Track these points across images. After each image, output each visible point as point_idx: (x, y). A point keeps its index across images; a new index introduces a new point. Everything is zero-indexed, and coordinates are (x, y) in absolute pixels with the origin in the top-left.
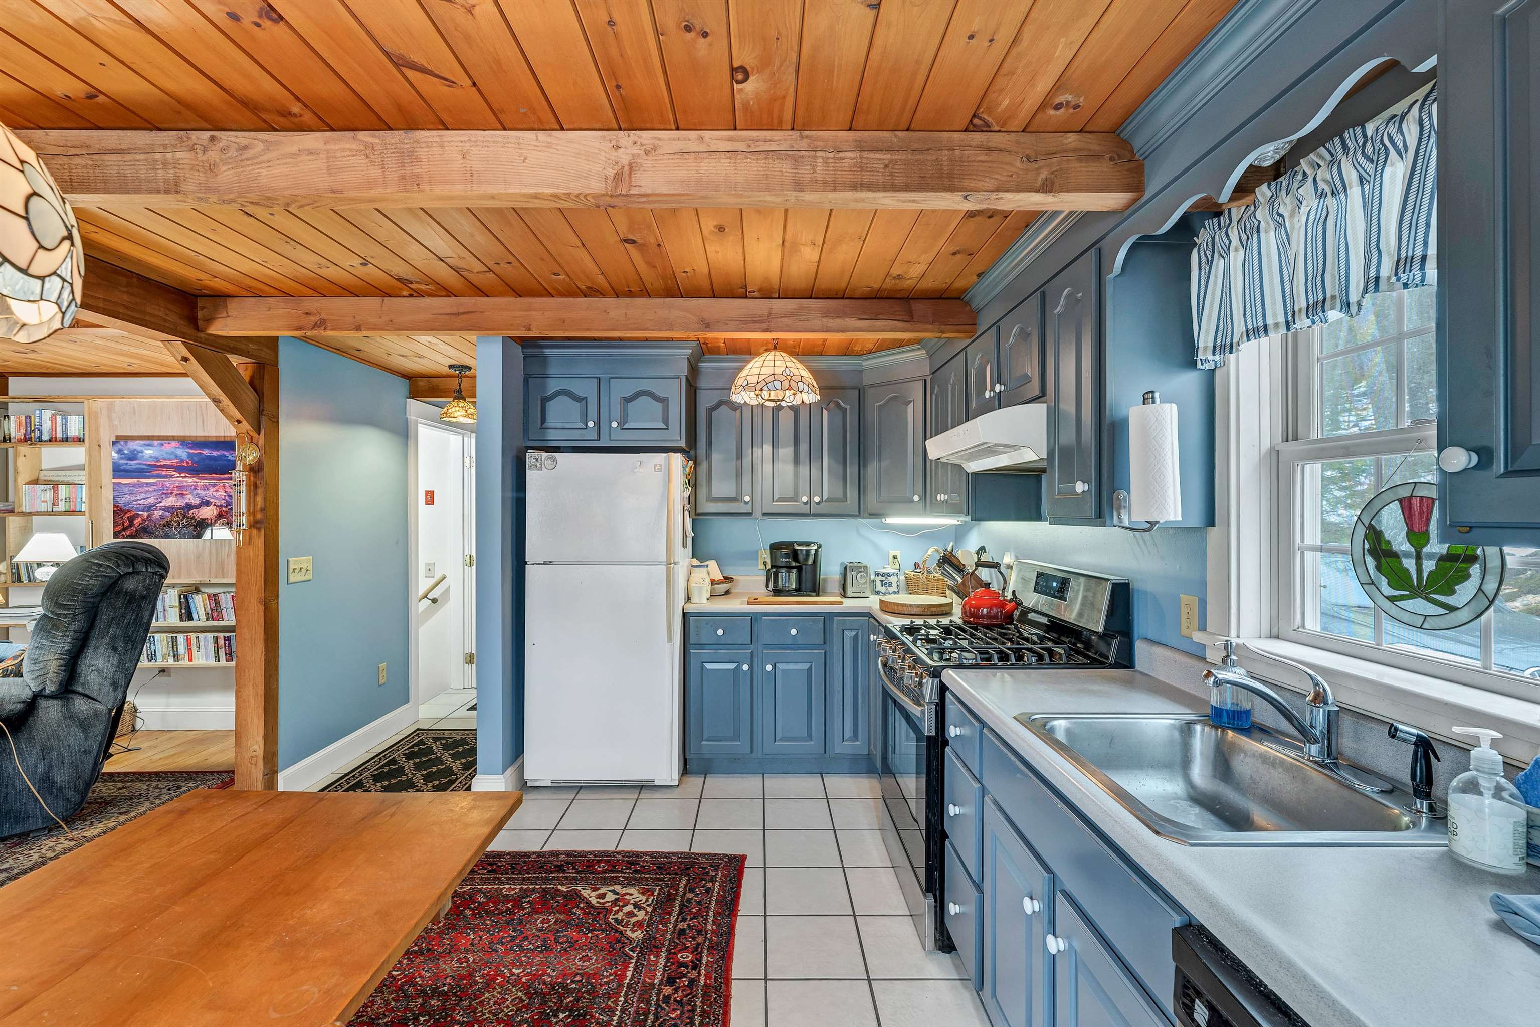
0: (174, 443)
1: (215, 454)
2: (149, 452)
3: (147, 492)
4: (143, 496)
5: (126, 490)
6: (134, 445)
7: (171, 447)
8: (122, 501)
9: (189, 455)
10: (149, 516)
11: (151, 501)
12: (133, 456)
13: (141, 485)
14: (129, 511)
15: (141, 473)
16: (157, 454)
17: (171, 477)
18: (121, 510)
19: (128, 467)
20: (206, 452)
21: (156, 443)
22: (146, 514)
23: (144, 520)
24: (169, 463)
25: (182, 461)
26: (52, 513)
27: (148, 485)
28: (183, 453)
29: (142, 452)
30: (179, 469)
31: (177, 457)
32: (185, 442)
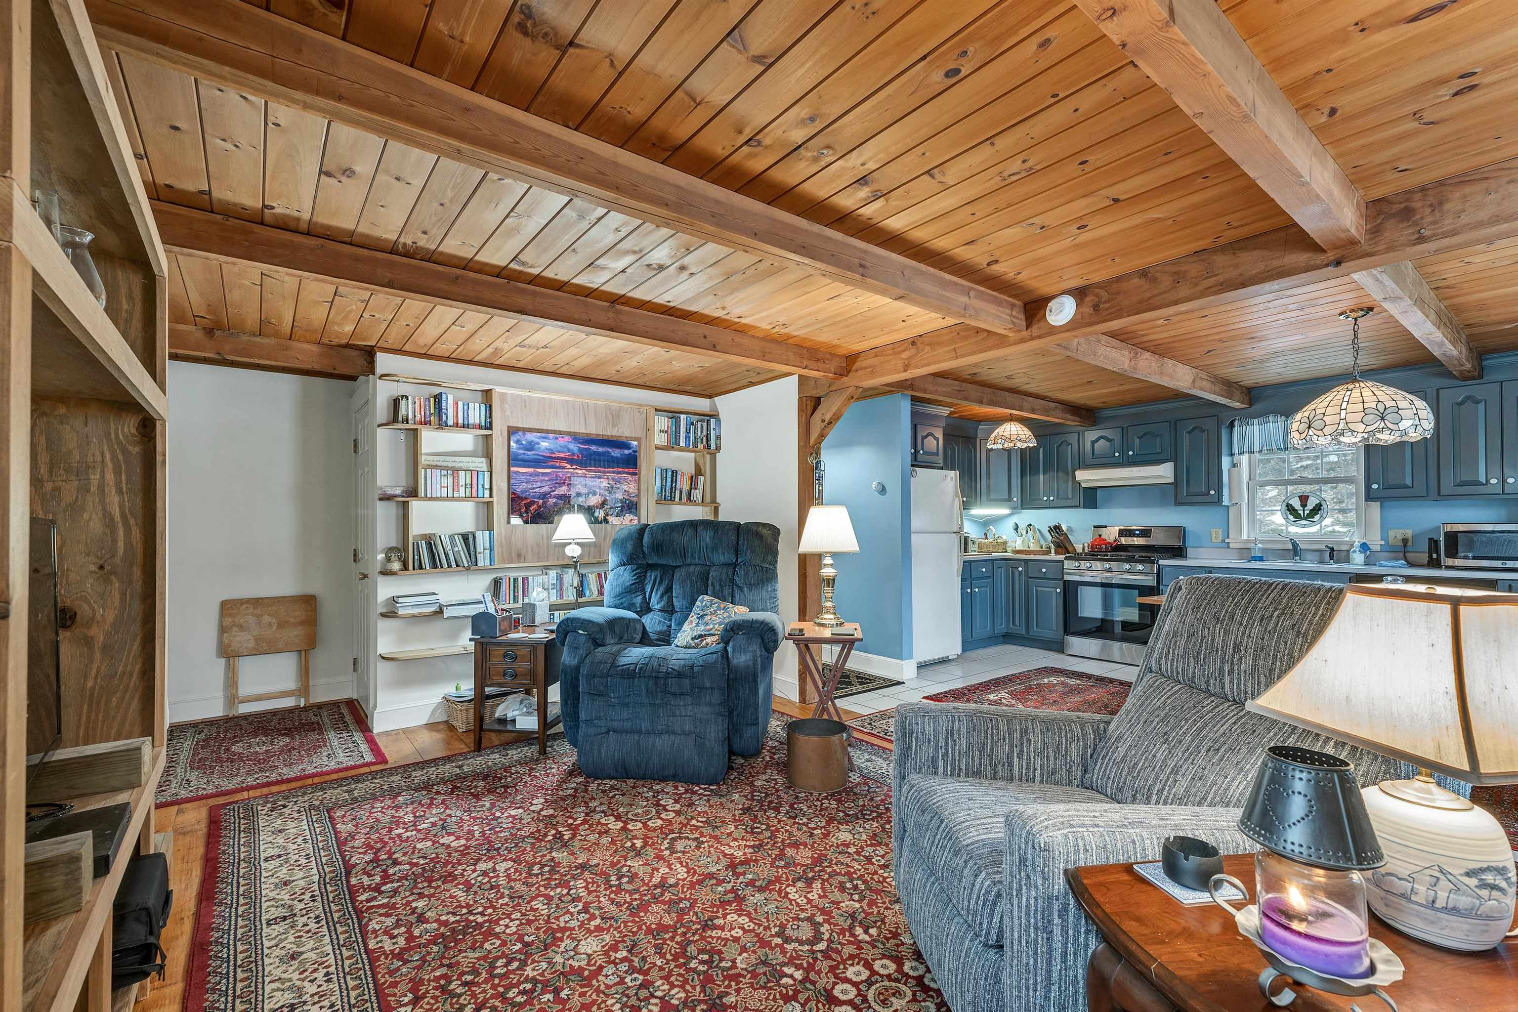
0: (567, 438)
1: (601, 450)
2: (544, 444)
3: (542, 481)
4: (539, 484)
5: (523, 478)
6: (531, 437)
7: (564, 441)
8: (519, 489)
9: (580, 449)
10: (544, 503)
11: (546, 489)
12: (531, 446)
13: (537, 474)
14: (526, 498)
15: (537, 463)
16: (552, 447)
17: (564, 468)
18: (519, 497)
19: (526, 457)
20: (594, 448)
21: (551, 436)
22: (541, 502)
23: (539, 507)
24: (562, 455)
25: (573, 454)
26: (453, 499)
27: (544, 474)
28: (574, 447)
29: (538, 443)
30: (571, 461)
31: (569, 450)
32: (576, 437)
